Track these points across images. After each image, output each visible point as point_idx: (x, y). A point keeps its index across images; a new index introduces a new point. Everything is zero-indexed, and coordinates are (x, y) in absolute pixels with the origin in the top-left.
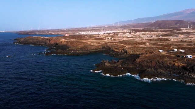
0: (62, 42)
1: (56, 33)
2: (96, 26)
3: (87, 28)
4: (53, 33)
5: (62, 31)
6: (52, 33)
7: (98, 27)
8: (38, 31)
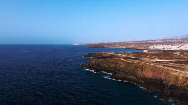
0: (177, 78)
1: (124, 47)
2: (165, 38)
3: (155, 41)
4: (121, 47)
5: (128, 44)
6: (119, 46)
7: (169, 39)
8: (105, 44)
